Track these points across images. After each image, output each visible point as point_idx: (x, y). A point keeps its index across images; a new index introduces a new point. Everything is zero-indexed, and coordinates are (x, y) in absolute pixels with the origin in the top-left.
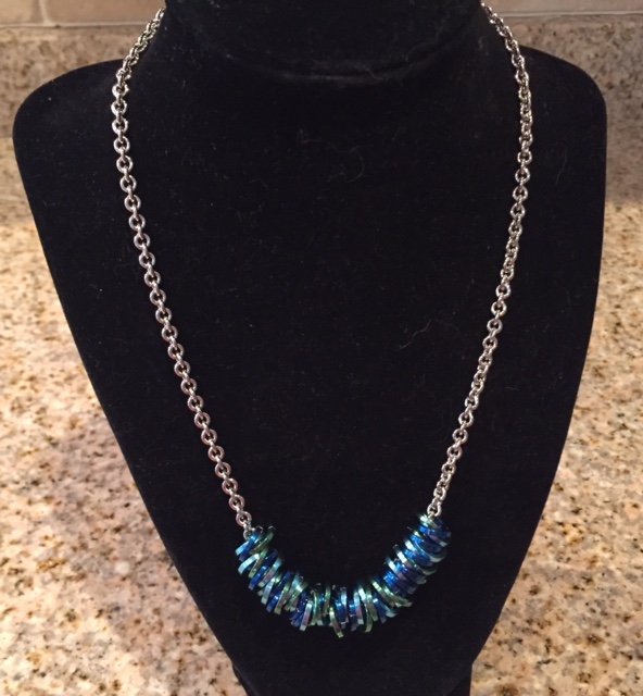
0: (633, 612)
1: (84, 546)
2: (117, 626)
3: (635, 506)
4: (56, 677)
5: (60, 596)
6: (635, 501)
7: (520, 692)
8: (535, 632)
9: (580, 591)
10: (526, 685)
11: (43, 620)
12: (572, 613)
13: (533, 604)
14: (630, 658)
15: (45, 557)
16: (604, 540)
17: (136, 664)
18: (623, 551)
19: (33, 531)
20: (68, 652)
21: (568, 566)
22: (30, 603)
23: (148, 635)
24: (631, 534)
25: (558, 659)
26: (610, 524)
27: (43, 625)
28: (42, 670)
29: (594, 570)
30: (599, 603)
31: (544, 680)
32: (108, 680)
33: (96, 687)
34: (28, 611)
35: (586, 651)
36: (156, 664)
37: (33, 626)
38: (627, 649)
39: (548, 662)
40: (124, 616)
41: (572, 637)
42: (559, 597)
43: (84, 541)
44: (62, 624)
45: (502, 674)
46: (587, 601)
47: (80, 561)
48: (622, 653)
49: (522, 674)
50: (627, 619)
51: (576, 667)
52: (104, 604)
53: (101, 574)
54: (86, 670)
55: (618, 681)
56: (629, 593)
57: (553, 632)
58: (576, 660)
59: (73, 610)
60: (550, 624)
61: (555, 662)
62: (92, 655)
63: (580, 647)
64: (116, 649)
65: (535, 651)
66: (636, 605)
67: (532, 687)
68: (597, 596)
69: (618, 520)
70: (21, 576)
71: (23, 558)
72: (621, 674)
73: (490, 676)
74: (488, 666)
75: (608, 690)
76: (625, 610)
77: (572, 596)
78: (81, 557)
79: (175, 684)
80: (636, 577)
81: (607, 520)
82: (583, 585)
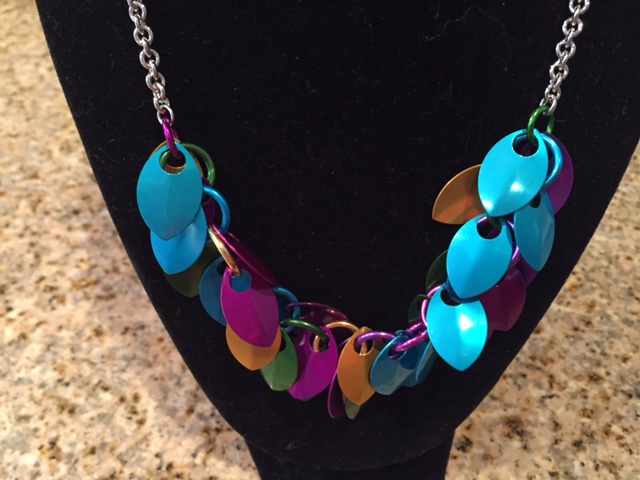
0: (631, 354)
1: (116, 270)
2: (141, 343)
3: (629, 258)
4: (80, 387)
5: (89, 313)
6: (629, 254)
7: (525, 423)
8: (539, 369)
9: (579, 333)
10: (531, 418)
11: (71, 334)
12: (573, 352)
13: (535, 343)
14: (630, 396)
15: (79, 277)
16: (601, 287)
17: (156, 379)
18: (619, 298)
19: (71, 253)
20: (92, 364)
21: (568, 310)
22: (61, 317)
23: (169, 352)
24: (626, 283)
25: (561, 394)
26: (606, 274)
27: (72, 338)
28: (66, 379)
29: (593, 314)
30: (599, 344)
31: (548, 414)
32: (128, 393)
33: (116, 399)
34: (59, 324)
35: (588, 388)
36: (175, 380)
37: (62, 339)
38: (626, 388)
39: (551, 397)
40: (149, 334)
41: (574, 375)
42: (560, 337)
43: (116, 265)
44: (89, 339)
45: (507, 406)
46: (588, 341)
47: (111, 283)
48: (623, 391)
49: (527, 407)
50: (625, 359)
51: (579, 403)
52: (131, 322)
53: (130, 295)
54: (108, 382)
55: (620, 418)
56: (627, 336)
57: (556, 369)
58: (579, 396)
59: (100, 326)
60: (552, 361)
61: (558, 397)
62: (115, 369)
63: (582, 384)
64: (139, 364)
65: (539, 386)
66: (634, 348)
67: (536, 420)
68: (597, 338)
69: (613, 270)
70: (55, 293)
71: (58, 278)
72: (622, 412)
73: (496, 408)
74: (494, 398)
75: (610, 426)
76: (623, 351)
77: (572, 336)
78: (112, 278)
79: (192, 399)
80: (632, 322)
81: (603, 270)
82: (582, 326)
